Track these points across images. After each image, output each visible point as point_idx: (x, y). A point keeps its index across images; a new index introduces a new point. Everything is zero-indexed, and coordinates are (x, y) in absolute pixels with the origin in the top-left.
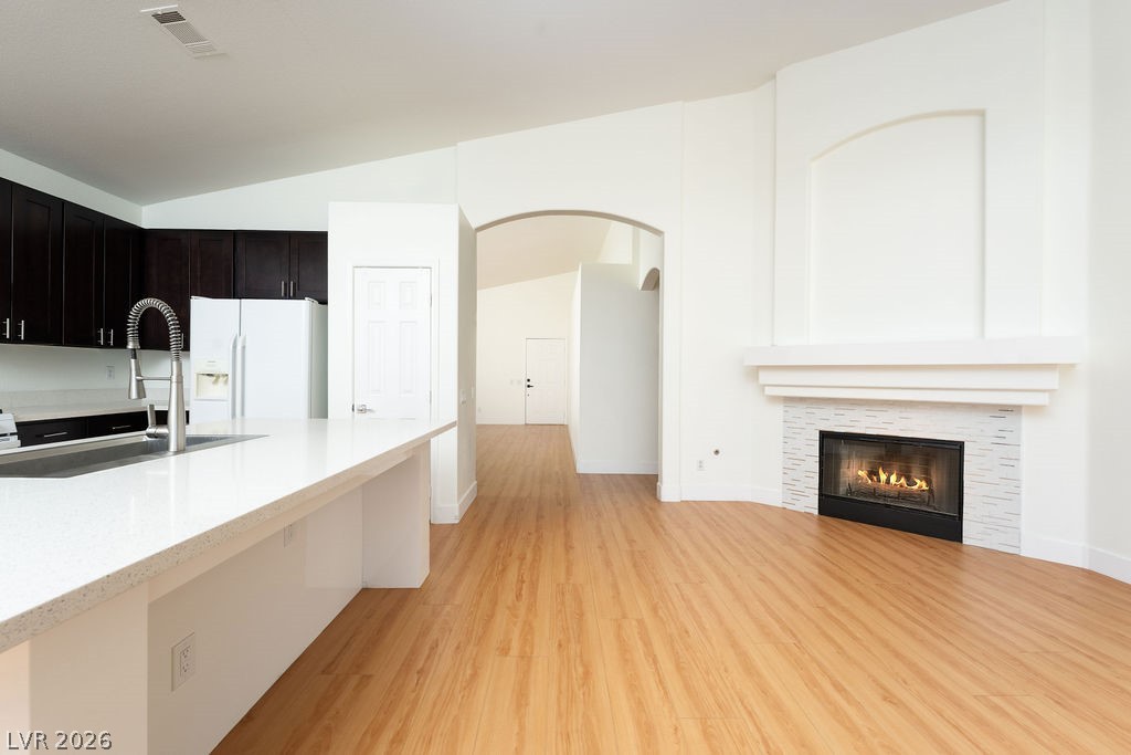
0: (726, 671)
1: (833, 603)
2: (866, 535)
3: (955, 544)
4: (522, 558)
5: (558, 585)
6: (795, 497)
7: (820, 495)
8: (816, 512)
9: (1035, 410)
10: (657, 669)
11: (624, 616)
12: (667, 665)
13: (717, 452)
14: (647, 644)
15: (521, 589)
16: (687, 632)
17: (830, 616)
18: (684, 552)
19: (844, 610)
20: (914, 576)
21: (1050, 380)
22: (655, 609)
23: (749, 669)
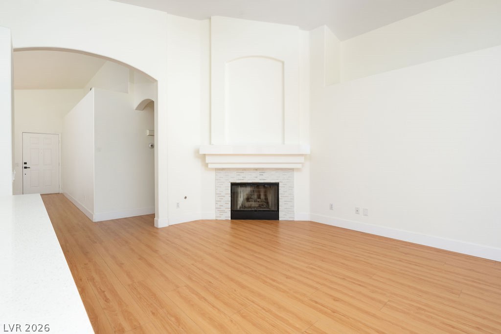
0: (235, 291)
1: (256, 252)
2: (251, 224)
3: (277, 221)
4: (92, 279)
5: (129, 285)
6: (222, 213)
7: (231, 211)
8: (230, 219)
9: (298, 170)
10: (208, 303)
11: (178, 287)
12: (211, 299)
13: (186, 198)
14: (197, 294)
15: (105, 296)
16: (211, 282)
17: (257, 257)
18: (186, 249)
19: (259, 253)
20: (272, 235)
21: (302, 159)
22: (190, 279)
23: (243, 287)
